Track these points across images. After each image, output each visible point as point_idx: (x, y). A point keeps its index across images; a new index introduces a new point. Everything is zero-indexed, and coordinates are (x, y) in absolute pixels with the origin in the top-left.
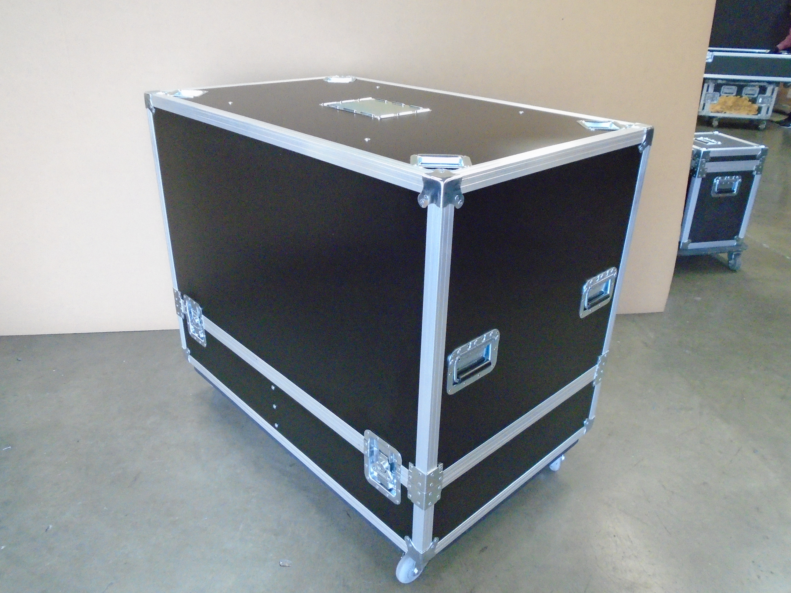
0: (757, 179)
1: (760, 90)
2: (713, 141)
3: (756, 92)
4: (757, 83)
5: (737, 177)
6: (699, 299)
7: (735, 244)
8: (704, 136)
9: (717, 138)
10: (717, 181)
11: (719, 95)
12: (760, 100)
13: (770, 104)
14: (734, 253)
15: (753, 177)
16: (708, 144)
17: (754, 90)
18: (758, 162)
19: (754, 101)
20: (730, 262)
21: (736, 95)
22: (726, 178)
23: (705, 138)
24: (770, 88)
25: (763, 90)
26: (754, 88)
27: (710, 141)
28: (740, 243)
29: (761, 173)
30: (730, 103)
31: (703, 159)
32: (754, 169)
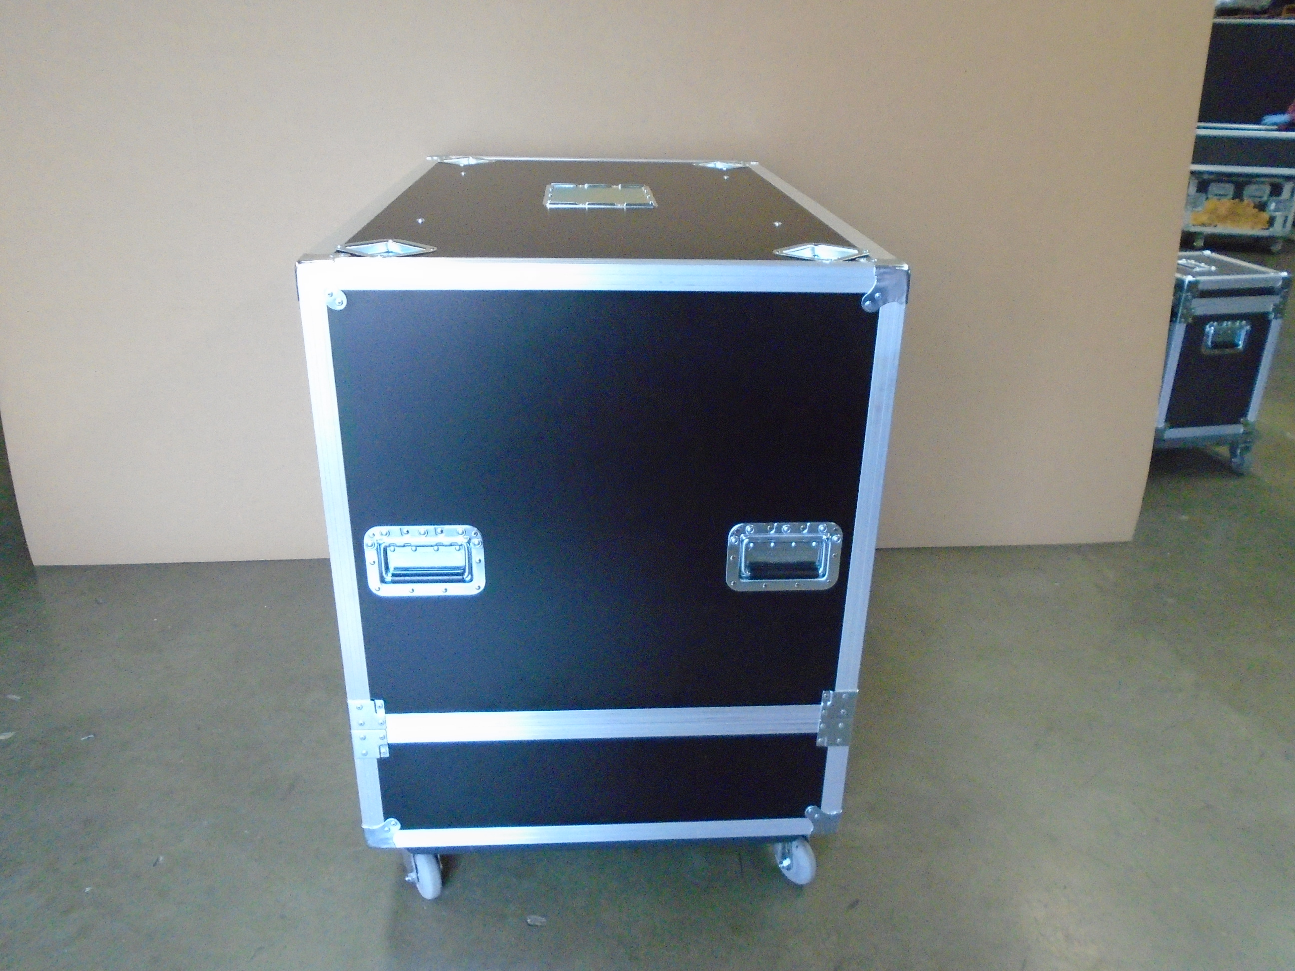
0: (1275, 326)
1: (1272, 191)
2: (1203, 265)
3: (1265, 193)
4: (1267, 178)
5: (1244, 322)
6: (1185, 518)
7: (1242, 431)
8: (1188, 258)
9: (1209, 261)
11: (1205, 197)
12: (1273, 206)
13: (1289, 213)
14: (1240, 446)
15: (1269, 322)
16: (1195, 270)
17: (1261, 190)
18: (1276, 299)
19: (1262, 207)
20: (1233, 460)
21: (1233, 198)
22: (1225, 324)
23: (1189, 261)
24: (1288, 187)
25: (1276, 190)
26: (1262, 186)
27: (1198, 266)
28: (1249, 429)
29: (1281, 317)
30: (1223, 211)
31: (1189, 294)
32: (1271, 309)
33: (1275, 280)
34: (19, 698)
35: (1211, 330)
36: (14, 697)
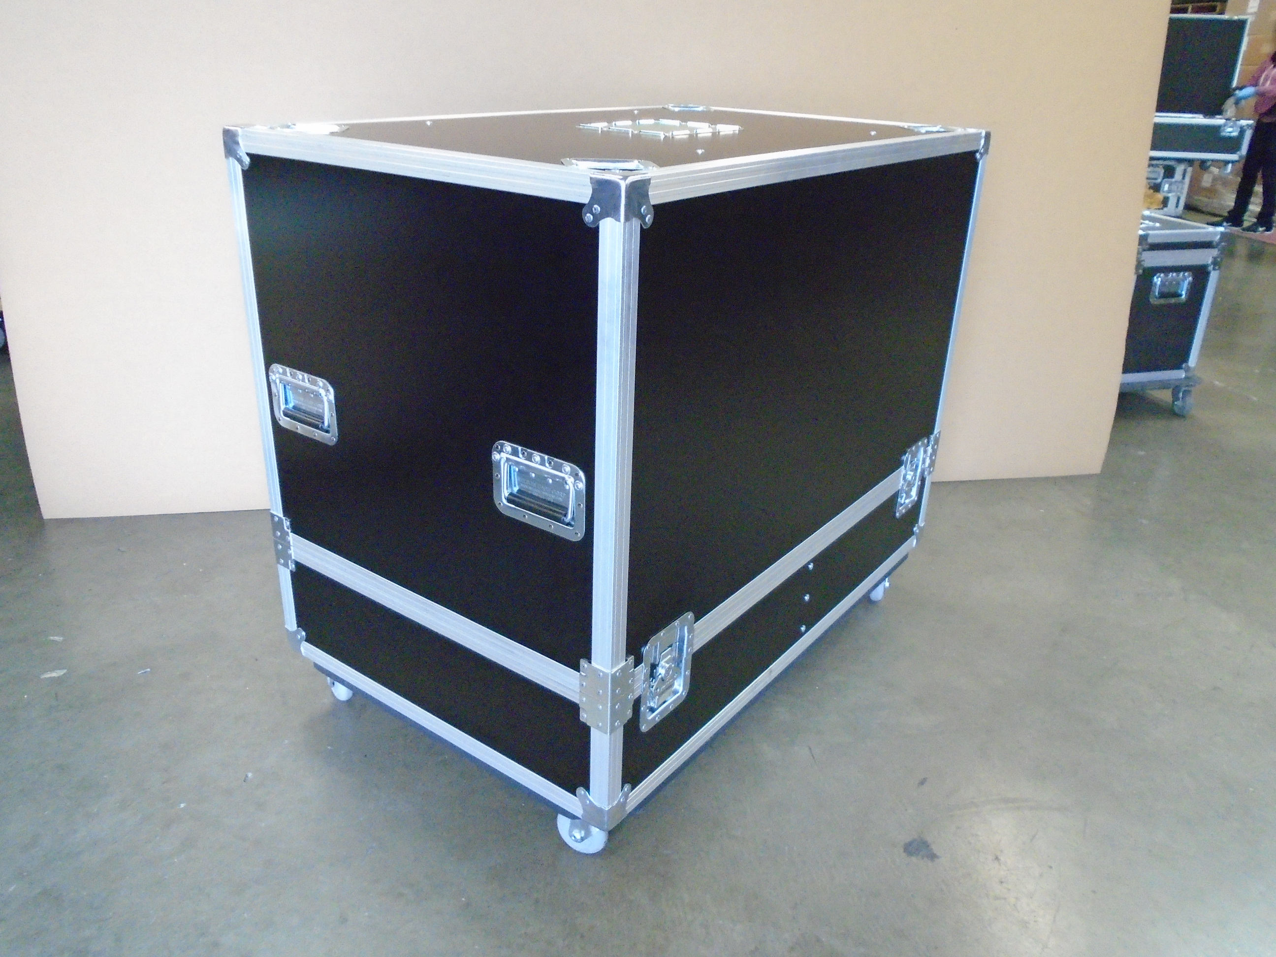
0: (1214, 277)
1: (1165, 173)
2: (1147, 222)
3: (1159, 175)
4: (1160, 161)
5: (1186, 274)
6: (1142, 453)
7: (1184, 376)
10: (1158, 280)
12: (1166, 187)
13: (1182, 193)
14: (1182, 390)
15: (1208, 273)
17: (1156, 172)
18: (1215, 252)
19: (1156, 188)
20: (1175, 403)
22: (1170, 276)
24: (1180, 169)
25: (1169, 172)
26: (1157, 169)
28: (1190, 375)
29: (1218, 269)
31: (1142, 246)
32: (1210, 261)
33: (1215, 234)
34: (61, 638)
35: (1158, 281)
36: (56, 638)
